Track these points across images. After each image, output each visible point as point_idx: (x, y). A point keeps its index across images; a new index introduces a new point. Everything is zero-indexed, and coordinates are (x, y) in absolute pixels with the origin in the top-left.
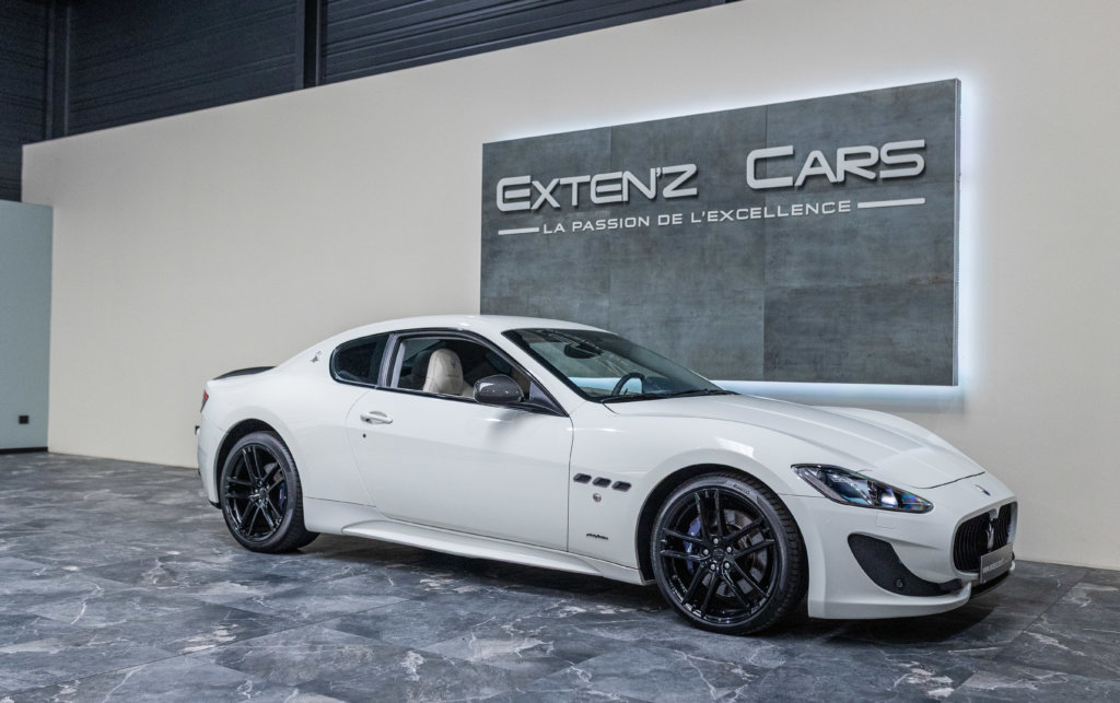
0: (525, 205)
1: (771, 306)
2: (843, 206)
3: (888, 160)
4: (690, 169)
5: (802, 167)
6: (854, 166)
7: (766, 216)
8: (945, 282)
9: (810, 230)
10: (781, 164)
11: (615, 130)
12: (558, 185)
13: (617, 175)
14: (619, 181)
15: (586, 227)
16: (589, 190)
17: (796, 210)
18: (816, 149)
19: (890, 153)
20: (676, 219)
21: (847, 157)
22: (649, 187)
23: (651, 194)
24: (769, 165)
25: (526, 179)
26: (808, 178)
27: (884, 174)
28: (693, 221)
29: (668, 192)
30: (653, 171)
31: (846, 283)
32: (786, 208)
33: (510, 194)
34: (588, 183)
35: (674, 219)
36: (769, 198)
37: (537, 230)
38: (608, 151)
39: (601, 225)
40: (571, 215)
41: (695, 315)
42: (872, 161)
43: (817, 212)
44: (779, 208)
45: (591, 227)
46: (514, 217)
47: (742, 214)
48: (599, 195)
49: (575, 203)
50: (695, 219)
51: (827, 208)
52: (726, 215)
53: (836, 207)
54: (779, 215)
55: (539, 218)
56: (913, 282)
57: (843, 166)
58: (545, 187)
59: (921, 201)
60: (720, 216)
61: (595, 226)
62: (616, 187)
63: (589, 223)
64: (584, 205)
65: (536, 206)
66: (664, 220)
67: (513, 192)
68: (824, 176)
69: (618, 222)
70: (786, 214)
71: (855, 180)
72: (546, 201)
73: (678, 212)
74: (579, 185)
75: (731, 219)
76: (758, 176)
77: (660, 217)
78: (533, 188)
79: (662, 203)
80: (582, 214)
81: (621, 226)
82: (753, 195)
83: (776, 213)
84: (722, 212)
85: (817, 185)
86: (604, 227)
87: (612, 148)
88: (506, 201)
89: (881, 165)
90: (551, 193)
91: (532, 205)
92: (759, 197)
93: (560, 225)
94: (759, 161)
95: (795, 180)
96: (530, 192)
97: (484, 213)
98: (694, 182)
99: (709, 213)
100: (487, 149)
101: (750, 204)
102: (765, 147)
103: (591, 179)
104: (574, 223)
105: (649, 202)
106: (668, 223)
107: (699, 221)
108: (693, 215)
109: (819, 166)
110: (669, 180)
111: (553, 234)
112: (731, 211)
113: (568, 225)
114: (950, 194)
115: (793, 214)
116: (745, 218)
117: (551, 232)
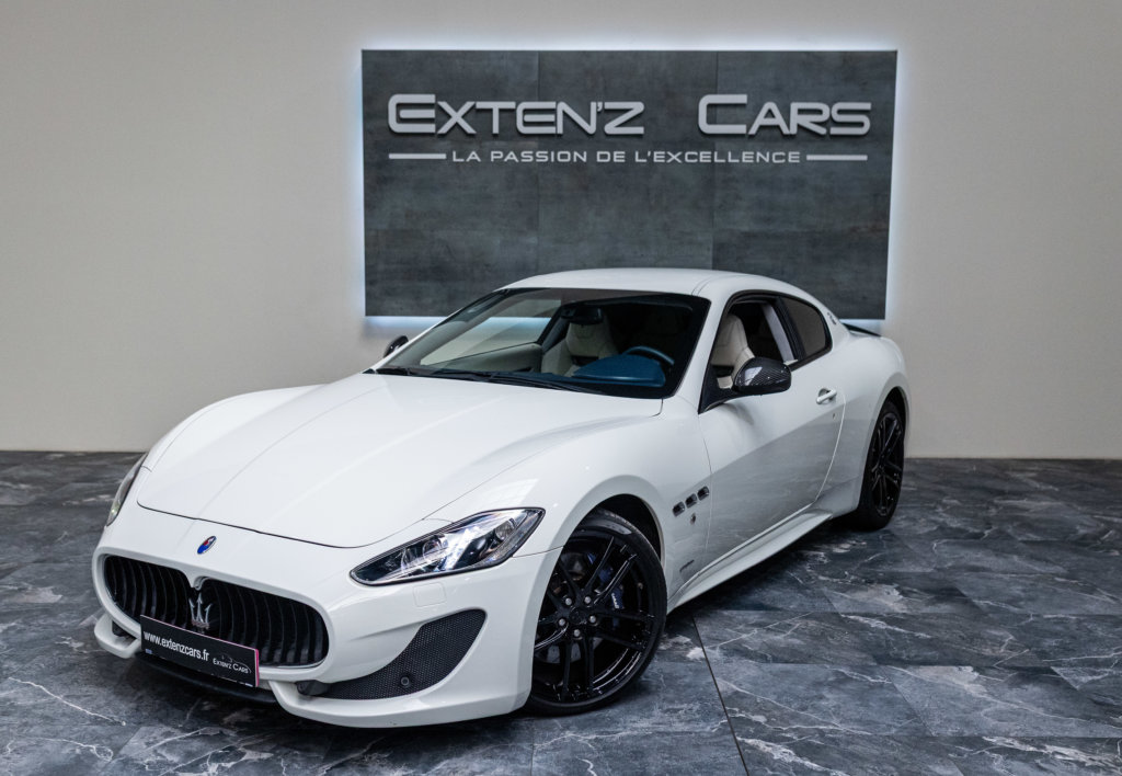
0: (431, 128)
1: (719, 247)
2: (793, 157)
3: (839, 118)
4: (637, 107)
5: (755, 117)
6: (806, 121)
7: (716, 160)
8: (881, 230)
9: (760, 177)
10: (732, 111)
11: (542, 55)
12: (474, 107)
13: (551, 105)
14: (553, 111)
15: (508, 158)
16: (515, 118)
17: (746, 157)
18: (769, 101)
19: (840, 112)
20: (619, 157)
21: (801, 111)
22: (588, 122)
23: (591, 128)
24: (719, 111)
25: (430, 99)
26: (762, 128)
27: (835, 131)
28: (637, 160)
29: (611, 128)
30: (593, 105)
31: (794, 228)
32: (737, 155)
33: (405, 114)
34: (513, 111)
35: (615, 157)
36: (718, 144)
37: (443, 157)
38: (534, 77)
39: (527, 157)
40: (488, 144)
42: (824, 117)
43: (767, 160)
44: (730, 154)
45: (515, 158)
46: (410, 139)
47: (690, 157)
48: (526, 124)
49: (496, 130)
50: (640, 158)
51: (778, 157)
52: (674, 157)
53: (786, 157)
54: (730, 160)
55: (445, 143)
56: (854, 230)
57: (796, 119)
58: (457, 110)
59: (864, 158)
60: (667, 157)
61: (519, 157)
62: (550, 118)
63: (512, 153)
64: (510, 135)
65: (444, 130)
66: (604, 157)
67: (408, 110)
68: (778, 127)
69: (549, 155)
70: (737, 161)
71: (804, 134)
72: (457, 125)
73: (619, 150)
74: (501, 111)
75: (679, 161)
76: (711, 121)
77: (599, 153)
78: (440, 110)
79: (601, 140)
80: (503, 143)
81: (553, 160)
82: (702, 139)
83: (727, 159)
84: (670, 153)
85: (771, 137)
86: (531, 159)
87: (540, 75)
88: (401, 120)
89: (831, 122)
90: (464, 117)
91: (438, 128)
92: (709, 141)
93: (474, 153)
94: (711, 106)
95: (748, 129)
96: (436, 114)
97: (367, 132)
98: (637, 121)
99: (655, 153)
100: (367, 55)
101: (700, 148)
102: (716, 93)
103: (517, 106)
104: (493, 153)
105: (585, 136)
106: (608, 160)
107: (645, 161)
108: (637, 154)
109: (773, 116)
110: (610, 116)
111: (465, 163)
112: (679, 154)
113: (484, 155)
114: (889, 153)
115: (744, 161)
116: (696, 161)
117: (462, 160)
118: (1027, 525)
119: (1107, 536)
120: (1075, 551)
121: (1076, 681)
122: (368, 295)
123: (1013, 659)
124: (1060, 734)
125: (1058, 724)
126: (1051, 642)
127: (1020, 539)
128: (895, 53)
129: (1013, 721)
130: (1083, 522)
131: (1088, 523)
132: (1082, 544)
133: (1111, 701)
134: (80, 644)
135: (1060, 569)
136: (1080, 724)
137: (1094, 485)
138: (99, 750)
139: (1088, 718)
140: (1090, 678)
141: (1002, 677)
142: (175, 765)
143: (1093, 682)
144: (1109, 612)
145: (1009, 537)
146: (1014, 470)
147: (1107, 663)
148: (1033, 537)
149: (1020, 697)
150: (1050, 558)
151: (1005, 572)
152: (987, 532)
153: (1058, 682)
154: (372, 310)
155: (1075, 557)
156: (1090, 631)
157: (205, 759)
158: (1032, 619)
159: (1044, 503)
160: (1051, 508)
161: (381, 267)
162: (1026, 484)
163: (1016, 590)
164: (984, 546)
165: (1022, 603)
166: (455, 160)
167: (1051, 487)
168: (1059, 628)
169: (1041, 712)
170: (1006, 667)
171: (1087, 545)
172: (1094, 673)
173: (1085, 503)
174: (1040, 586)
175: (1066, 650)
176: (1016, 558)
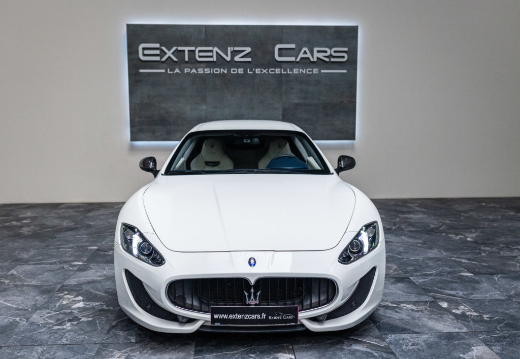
0: (158, 58)
1: (285, 110)
2: (315, 71)
3: (334, 54)
4: (248, 50)
5: (299, 54)
6: (321, 55)
7: (283, 72)
8: (353, 102)
9: (301, 80)
10: (289, 51)
11: (206, 27)
12: (177, 49)
13: (211, 48)
14: (211, 51)
15: (192, 71)
16: (195, 54)
17: (295, 71)
18: (305, 47)
19: (335, 52)
20: (241, 71)
21: (318, 51)
22: (227, 55)
23: (228, 59)
24: (283, 51)
25: (157, 45)
26: (302, 58)
27: (333, 60)
28: (249, 72)
29: (237, 59)
30: (229, 48)
31: (316, 102)
32: (291, 70)
33: (146, 52)
34: (194, 51)
35: (239, 71)
36: (284, 65)
37: (164, 71)
38: (203, 36)
39: (201, 71)
40: (184, 65)
41: (250, 113)
42: (328, 54)
43: (304, 72)
44: (288, 70)
45: (195, 72)
46: (150, 63)
47: (272, 71)
48: (200, 57)
49: (187, 59)
50: (250, 71)
51: (309, 71)
52: (265, 71)
53: (312, 71)
54: (289, 72)
55: (164, 65)
56: (341, 102)
57: (316, 55)
58: (169, 50)
59: (345, 71)
60: (262, 71)
61: (197, 71)
62: (210, 54)
63: (194, 69)
64: (193, 62)
65: (164, 59)
66: (234, 71)
67: (148, 51)
68: (308, 58)
69: (210, 70)
70: (291, 73)
71: (320, 61)
72: (169, 57)
73: (241, 68)
74: (189, 51)
75: (267, 73)
76: (280, 55)
77: (232, 69)
78: (162, 50)
79: (233, 64)
80: (190, 65)
81: (212, 72)
82: (276, 63)
83: (287, 72)
84: (263, 70)
85: (305, 62)
86: (202, 72)
87: (205, 35)
88: (144, 55)
89: (331, 56)
90: (173, 53)
91: (161, 58)
92: (279, 64)
93: (177, 69)
94: (280, 49)
95: (296, 59)
96: (160, 52)
97: (129, 60)
98: (249, 55)
99: (256, 69)
100: (129, 27)
101: (275, 67)
102: (282, 43)
103: (196, 48)
104: (185, 69)
105: (226, 63)
106: (236, 72)
107: (252, 73)
108: (248, 70)
109: (306, 54)
110: (236, 53)
111: (173, 74)
112: (267, 70)
113: (182, 70)
114: (356, 69)
115: (294, 73)
116: (274, 73)
117: (172, 72)
118: (411, 225)
119: (442, 228)
120: (427, 234)
121: (417, 282)
122: (131, 132)
123: (395, 274)
124: (407, 300)
125: (407, 297)
126: (410, 268)
127: (406, 230)
128: (357, 27)
129: (390, 296)
130: (433, 222)
131: (435, 223)
132: (431, 231)
133: (429, 288)
134: (8, 281)
135: (420, 241)
136: (416, 296)
137: (441, 208)
138: (20, 320)
139: (419, 294)
140: (423, 280)
141: (389, 281)
142: (53, 324)
143: (424, 281)
144: (436, 256)
145: (402, 229)
146: (410, 203)
147: (431, 275)
148: (412, 229)
149: (395, 288)
150: (417, 237)
151: (398, 243)
152: (394, 228)
153: (411, 282)
154: (134, 138)
155: (427, 236)
156: (427, 263)
157: (65, 321)
158: (405, 260)
159: (419, 216)
160: (421, 218)
161: (137, 119)
162: (414, 209)
163: (401, 249)
164: (392, 233)
165: (402, 254)
166: (169, 72)
167: (423, 209)
168: (415, 263)
169: (401, 293)
170: (391, 277)
171: (432, 231)
172: (425, 279)
173: (435, 215)
174: (411, 247)
175: (416, 270)
176: (403, 237)
